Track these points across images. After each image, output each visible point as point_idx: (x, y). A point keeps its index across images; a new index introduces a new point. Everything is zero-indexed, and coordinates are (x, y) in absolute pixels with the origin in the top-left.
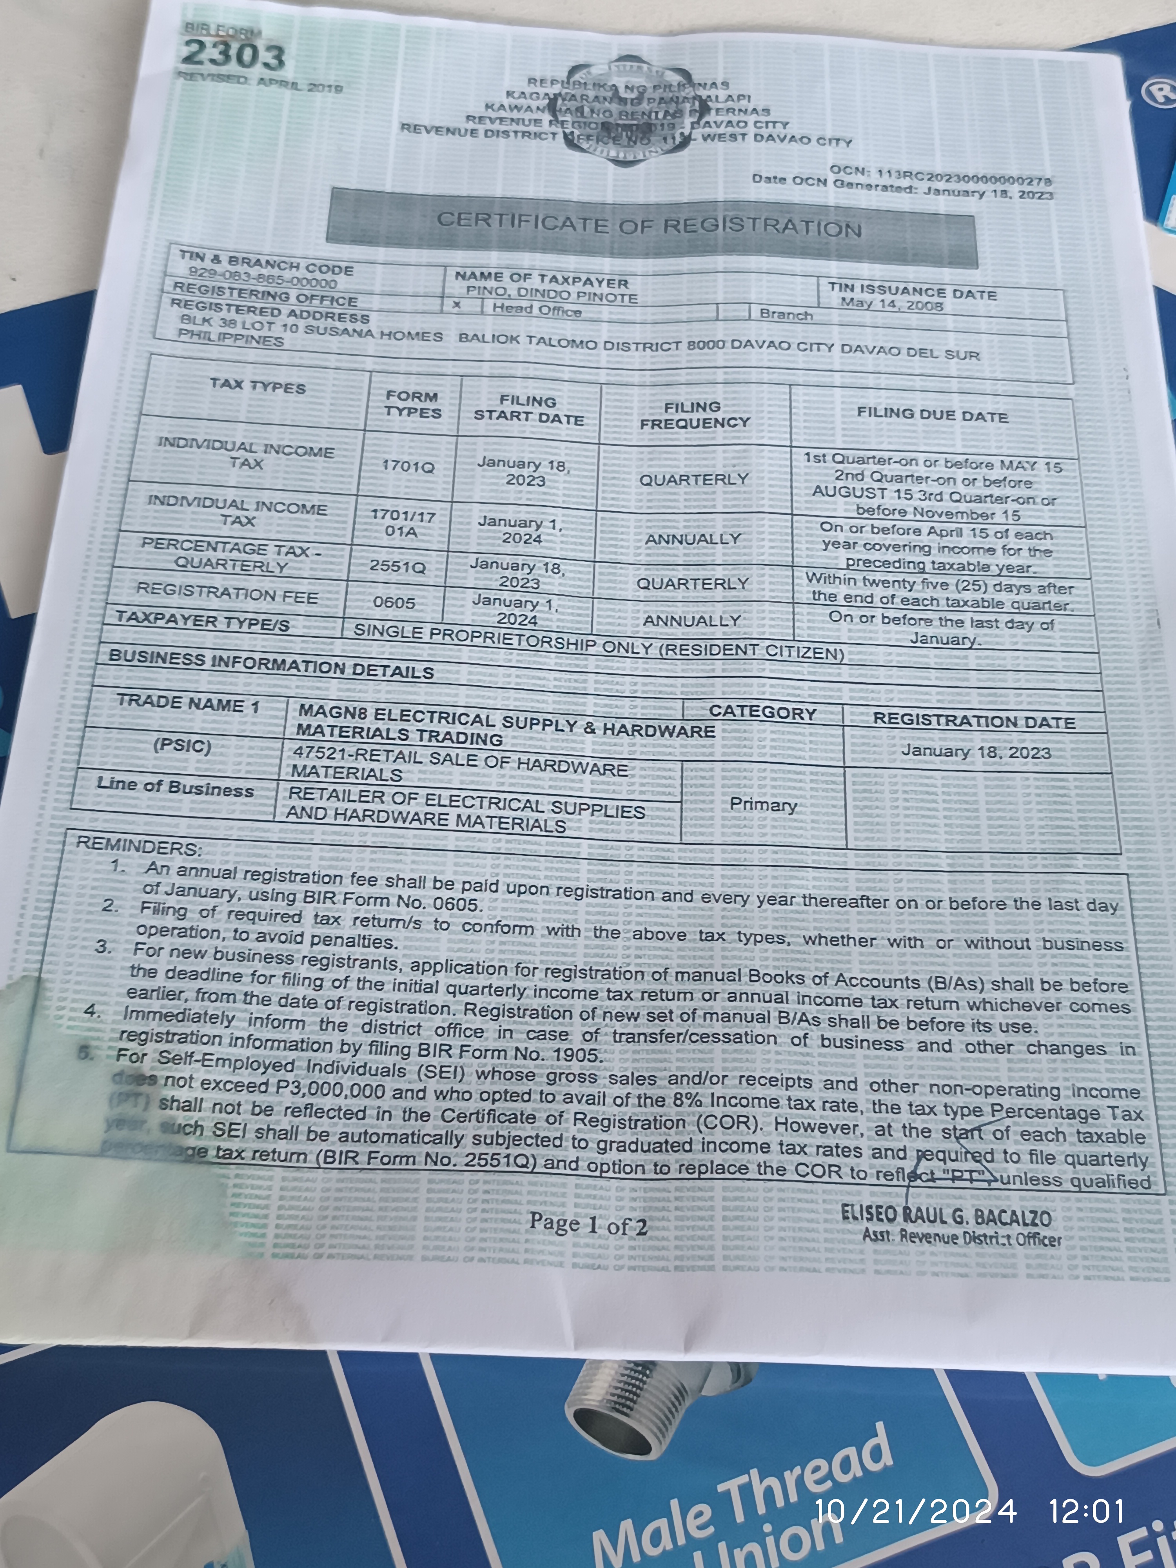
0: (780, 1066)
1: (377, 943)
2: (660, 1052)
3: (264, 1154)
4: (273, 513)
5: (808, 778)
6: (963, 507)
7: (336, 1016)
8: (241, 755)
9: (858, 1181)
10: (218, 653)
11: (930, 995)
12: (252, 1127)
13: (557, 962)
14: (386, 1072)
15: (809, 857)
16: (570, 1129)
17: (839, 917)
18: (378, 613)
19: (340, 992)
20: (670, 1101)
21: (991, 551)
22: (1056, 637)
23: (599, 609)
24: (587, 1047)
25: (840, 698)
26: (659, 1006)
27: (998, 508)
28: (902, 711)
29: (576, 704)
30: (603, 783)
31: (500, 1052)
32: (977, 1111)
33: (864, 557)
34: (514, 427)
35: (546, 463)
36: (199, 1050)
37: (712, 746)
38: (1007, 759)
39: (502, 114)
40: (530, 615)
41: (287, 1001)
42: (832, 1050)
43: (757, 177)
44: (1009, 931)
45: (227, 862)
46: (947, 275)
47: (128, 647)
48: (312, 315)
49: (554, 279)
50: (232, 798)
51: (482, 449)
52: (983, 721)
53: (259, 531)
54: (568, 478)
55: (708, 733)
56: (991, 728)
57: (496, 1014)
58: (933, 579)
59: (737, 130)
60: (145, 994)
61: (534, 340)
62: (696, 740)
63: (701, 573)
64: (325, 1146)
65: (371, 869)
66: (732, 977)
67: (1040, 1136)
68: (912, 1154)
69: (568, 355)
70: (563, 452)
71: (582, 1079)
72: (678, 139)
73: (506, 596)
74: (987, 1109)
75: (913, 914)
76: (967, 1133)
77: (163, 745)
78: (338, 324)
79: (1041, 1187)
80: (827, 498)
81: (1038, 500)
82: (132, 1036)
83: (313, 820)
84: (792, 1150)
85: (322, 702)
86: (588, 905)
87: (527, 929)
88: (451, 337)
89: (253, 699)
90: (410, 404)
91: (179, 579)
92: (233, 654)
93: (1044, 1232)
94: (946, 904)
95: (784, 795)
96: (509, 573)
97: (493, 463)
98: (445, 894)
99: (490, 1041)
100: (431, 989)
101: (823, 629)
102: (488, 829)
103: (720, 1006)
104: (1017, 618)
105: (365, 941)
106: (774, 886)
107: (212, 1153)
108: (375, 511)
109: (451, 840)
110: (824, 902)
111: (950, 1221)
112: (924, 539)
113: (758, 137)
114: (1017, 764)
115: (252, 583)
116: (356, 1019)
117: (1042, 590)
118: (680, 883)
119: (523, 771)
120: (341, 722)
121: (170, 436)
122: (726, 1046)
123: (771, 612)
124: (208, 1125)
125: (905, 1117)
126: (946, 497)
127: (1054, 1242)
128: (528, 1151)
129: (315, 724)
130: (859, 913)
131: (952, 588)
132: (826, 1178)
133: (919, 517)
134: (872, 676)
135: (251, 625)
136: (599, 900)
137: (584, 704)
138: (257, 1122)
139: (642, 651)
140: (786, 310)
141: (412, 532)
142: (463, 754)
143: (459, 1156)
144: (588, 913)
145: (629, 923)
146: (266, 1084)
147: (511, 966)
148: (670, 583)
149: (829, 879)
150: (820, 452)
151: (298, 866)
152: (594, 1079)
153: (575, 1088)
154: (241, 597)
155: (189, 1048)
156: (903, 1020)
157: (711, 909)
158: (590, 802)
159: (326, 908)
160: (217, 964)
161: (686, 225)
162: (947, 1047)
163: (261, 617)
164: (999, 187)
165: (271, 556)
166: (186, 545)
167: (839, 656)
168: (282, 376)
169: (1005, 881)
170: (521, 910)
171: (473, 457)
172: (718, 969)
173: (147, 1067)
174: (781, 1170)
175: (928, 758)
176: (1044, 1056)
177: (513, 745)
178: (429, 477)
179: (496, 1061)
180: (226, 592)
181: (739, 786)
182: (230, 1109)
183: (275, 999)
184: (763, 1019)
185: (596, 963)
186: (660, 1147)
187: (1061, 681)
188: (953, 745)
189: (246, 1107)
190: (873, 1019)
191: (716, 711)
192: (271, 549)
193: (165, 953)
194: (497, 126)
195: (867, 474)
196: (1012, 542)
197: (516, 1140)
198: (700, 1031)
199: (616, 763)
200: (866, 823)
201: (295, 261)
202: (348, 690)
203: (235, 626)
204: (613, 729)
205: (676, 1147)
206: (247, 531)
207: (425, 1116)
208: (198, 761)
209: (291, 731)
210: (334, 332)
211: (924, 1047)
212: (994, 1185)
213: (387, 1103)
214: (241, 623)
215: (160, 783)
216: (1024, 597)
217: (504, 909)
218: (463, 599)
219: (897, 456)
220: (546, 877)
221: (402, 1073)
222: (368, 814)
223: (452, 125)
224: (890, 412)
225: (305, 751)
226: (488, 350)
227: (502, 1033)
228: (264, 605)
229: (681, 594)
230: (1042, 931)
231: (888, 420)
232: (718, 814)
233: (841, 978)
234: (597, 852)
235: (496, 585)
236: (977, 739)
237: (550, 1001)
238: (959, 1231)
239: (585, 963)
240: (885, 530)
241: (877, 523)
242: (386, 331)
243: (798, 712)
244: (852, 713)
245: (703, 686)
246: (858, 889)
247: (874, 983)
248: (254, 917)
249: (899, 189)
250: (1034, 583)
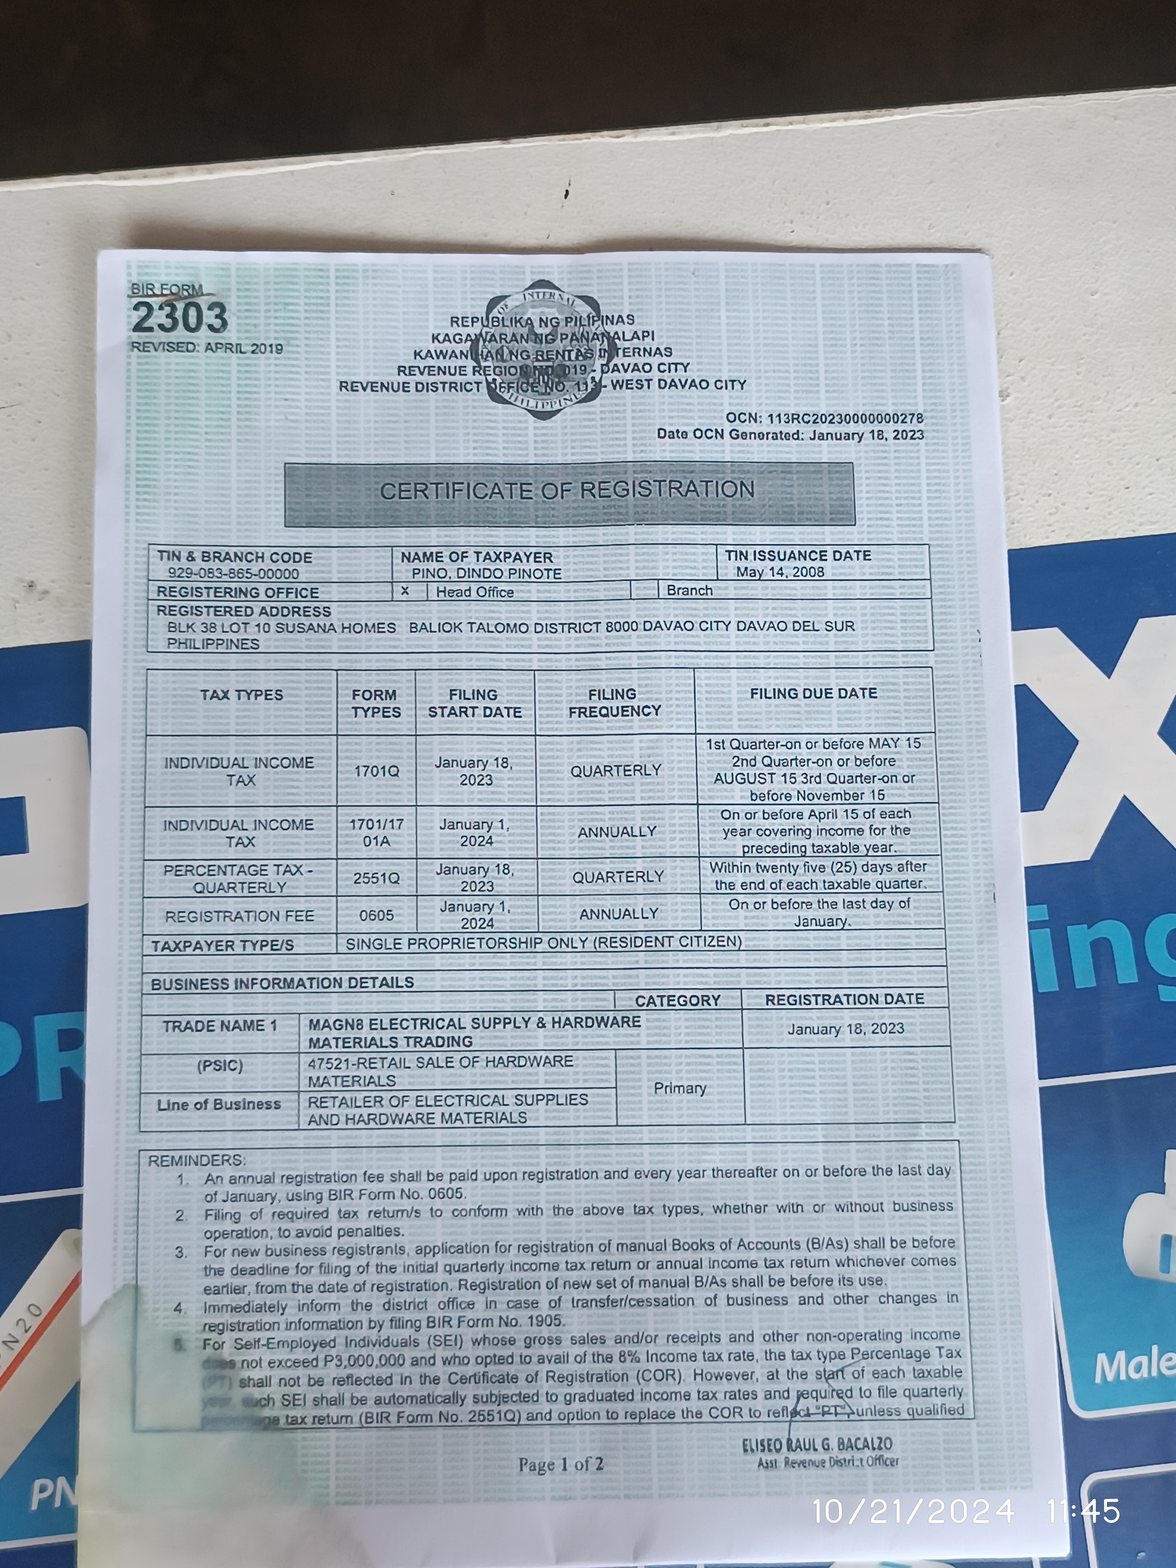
0: (697, 1325)
1: (388, 1232)
2: (607, 1315)
3: (320, 1420)
4: (269, 831)
5: (715, 1060)
6: (838, 788)
7: (363, 1298)
8: (267, 1071)
9: (754, 1419)
10: (239, 976)
11: (808, 1255)
12: (310, 1397)
13: (526, 1239)
14: (405, 1344)
15: (716, 1134)
16: (544, 1386)
17: (739, 1187)
18: (365, 926)
19: (364, 1277)
20: (616, 1358)
21: (860, 831)
22: (911, 917)
23: (544, 907)
24: (553, 1313)
25: (739, 983)
26: (606, 1275)
27: (866, 788)
28: (787, 993)
29: (528, 1001)
30: (554, 1074)
31: (488, 1322)
32: (841, 1356)
33: (756, 843)
34: (463, 724)
35: (491, 761)
36: (263, 1336)
37: (638, 1035)
38: (870, 1035)
39: (430, 362)
40: (488, 918)
41: (325, 1288)
42: (735, 1308)
43: (662, 433)
44: (868, 1196)
45: (266, 1169)
46: (828, 535)
47: (166, 976)
48: (280, 612)
49: (488, 557)
50: (264, 1112)
51: (438, 749)
52: (851, 999)
53: (259, 852)
54: (511, 775)
55: (635, 1023)
56: (858, 1005)
57: (484, 1288)
58: (813, 862)
59: (643, 376)
60: (217, 1291)
61: (475, 627)
62: (625, 1030)
63: (625, 866)
64: (365, 1409)
65: (379, 1167)
66: (660, 1247)
67: (886, 1375)
68: (794, 1395)
69: (505, 641)
70: (506, 747)
71: (550, 1341)
72: (591, 386)
73: (467, 901)
74: (848, 1354)
75: (795, 1182)
76: (834, 1375)
77: (205, 1067)
78: (303, 619)
79: (886, 1417)
80: (726, 786)
81: (900, 778)
82: (212, 1328)
83: (329, 1126)
84: (705, 1396)
85: (326, 1016)
86: (548, 1187)
87: (501, 1212)
88: (403, 627)
89: (271, 1018)
90: (372, 703)
91: (200, 905)
92: (251, 976)
93: (887, 1455)
94: (821, 1172)
95: (696, 1079)
96: (468, 878)
97: (447, 764)
98: (437, 1185)
99: (479, 1312)
100: (432, 1269)
101: (724, 917)
102: (466, 1124)
103: (651, 1274)
104: (881, 897)
105: (378, 1231)
106: (690, 1161)
107: (283, 1421)
108: (353, 821)
109: (438, 1137)
110: (728, 1174)
111: (820, 1448)
112: (806, 823)
113: (663, 384)
114: (878, 1040)
115: (258, 905)
116: (378, 1299)
117: (901, 867)
118: (618, 1163)
119: (491, 1069)
120: (342, 1034)
121: (174, 757)
122: (657, 1310)
123: (683, 904)
124: (277, 1397)
125: (789, 1363)
126: (824, 779)
127: (893, 1463)
128: (514, 1407)
129: (322, 1038)
130: (755, 1183)
131: (828, 870)
132: (731, 1419)
133: (801, 801)
134: (764, 960)
135: (262, 946)
136: (555, 1182)
137: (535, 1001)
138: (314, 1392)
139: (579, 945)
140: (689, 585)
141: (386, 841)
142: (442, 1057)
143: (463, 1413)
144: (548, 1194)
145: (580, 1201)
146: (316, 1359)
147: (492, 1245)
148: (600, 877)
149: (732, 1153)
150: (720, 738)
151: (322, 1168)
152: (559, 1341)
153: (546, 1350)
154: (252, 919)
155: (256, 1335)
156: (787, 1279)
157: (642, 1185)
158: (545, 1092)
159: (346, 1205)
160: (268, 1261)
161: (600, 489)
162: (819, 1301)
163: (270, 938)
164: (876, 427)
165: (272, 877)
166: (201, 870)
167: (738, 943)
168: (263, 682)
169: (866, 1150)
170: (497, 1195)
171: (431, 758)
172: (649, 1241)
173: (227, 1353)
174: (699, 1414)
175: (808, 1036)
176: (891, 1305)
177: (482, 1045)
178: (395, 781)
179: (485, 1328)
180: (238, 916)
181: (660, 1072)
182: (292, 1382)
183: (315, 1287)
184: (684, 1284)
185: (557, 1239)
186: (610, 1397)
187: (914, 958)
188: (828, 1023)
189: (304, 1381)
190: (766, 1279)
191: (641, 1001)
192: (271, 869)
193: (228, 1253)
194: (426, 378)
195: (759, 759)
196: (878, 822)
197: (505, 1399)
198: (637, 1297)
199: (563, 1054)
200: (760, 1100)
201: (260, 550)
202: (347, 1003)
203: (249, 949)
204: (559, 1022)
205: (622, 1397)
206: (249, 853)
207: (436, 1380)
208: (234, 1079)
209: (305, 1045)
210: (301, 629)
211: (803, 1301)
212: (852, 1417)
213: (407, 1370)
214: (254, 945)
215: (206, 1102)
216: (887, 877)
217: (483, 1195)
218: (433, 907)
219: (783, 739)
220: (514, 1164)
221: (417, 1344)
222: (372, 1118)
223: (385, 380)
224: (779, 693)
225: (317, 1063)
226: (435, 641)
227: (489, 1304)
228: (271, 926)
229: (608, 887)
230: (892, 1195)
231: (777, 701)
232: (645, 1098)
233: (741, 1244)
234: (552, 1139)
235: (458, 891)
236: (846, 1017)
237: (522, 1275)
238: (826, 1457)
239: (548, 1239)
240: (774, 816)
241: (767, 809)
242: (346, 625)
243: (705, 999)
244: (749, 997)
245: (630, 977)
246: (754, 1161)
247: (765, 1246)
248: (292, 1216)
249: (787, 436)
250: (895, 862)
